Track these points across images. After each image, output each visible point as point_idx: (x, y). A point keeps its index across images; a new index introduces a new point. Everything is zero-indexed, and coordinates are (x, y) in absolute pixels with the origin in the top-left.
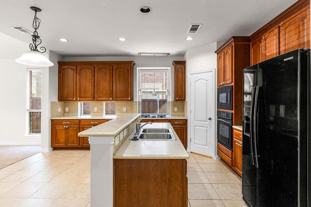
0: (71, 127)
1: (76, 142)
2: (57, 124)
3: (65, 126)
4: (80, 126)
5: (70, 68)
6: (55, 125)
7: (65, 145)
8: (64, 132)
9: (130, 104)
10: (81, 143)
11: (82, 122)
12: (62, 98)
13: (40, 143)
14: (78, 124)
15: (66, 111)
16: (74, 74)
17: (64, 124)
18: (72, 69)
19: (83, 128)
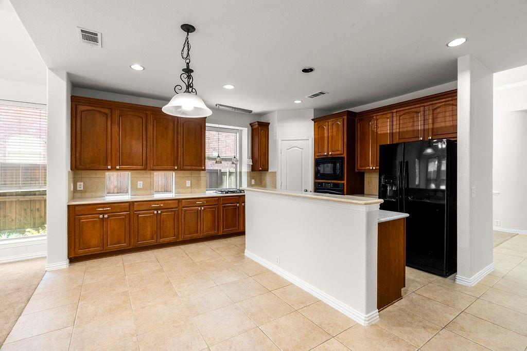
0: (113, 216)
1: (123, 241)
2: (83, 213)
3: (101, 216)
4: (132, 214)
5: (100, 112)
6: (79, 215)
7: (102, 249)
8: (98, 226)
9: (197, 175)
10: (132, 241)
11: (135, 205)
12: (80, 164)
13: (44, 253)
14: (128, 210)
15: (78, 189)
16: (107, 122)
17: (100, 212)
18: (103, 113)
19: (138, 215)
